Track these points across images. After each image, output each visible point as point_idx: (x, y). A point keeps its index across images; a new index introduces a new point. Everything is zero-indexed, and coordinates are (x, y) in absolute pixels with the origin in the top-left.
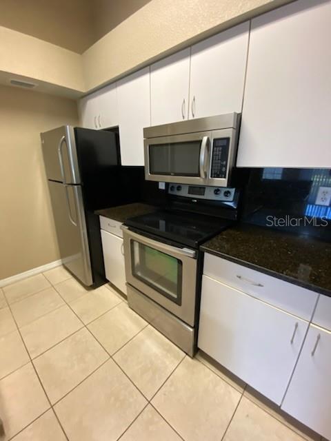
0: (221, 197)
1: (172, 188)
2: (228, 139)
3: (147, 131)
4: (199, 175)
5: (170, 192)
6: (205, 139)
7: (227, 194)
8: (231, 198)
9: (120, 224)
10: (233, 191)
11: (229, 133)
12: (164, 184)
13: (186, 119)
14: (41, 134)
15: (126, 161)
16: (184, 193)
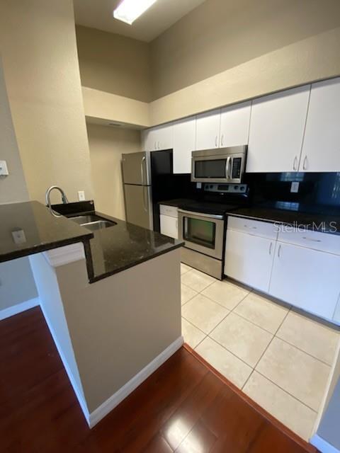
0: (239, 191)
1: (207, 187)
2: (240, 158)
3: (194, 154)
4: (225, 177)
5: (205, 190)
6: (228, 158)
7: (242, 188)
8: (244, 191)
9: (176, 208)
10: (245, 186)
11: (241, 155)
12: (200, 184)
13: (217, 147)
14: (123, 155)
15: (176, 171)
16: (215, 189)
